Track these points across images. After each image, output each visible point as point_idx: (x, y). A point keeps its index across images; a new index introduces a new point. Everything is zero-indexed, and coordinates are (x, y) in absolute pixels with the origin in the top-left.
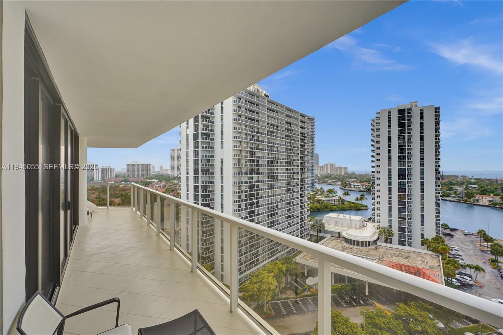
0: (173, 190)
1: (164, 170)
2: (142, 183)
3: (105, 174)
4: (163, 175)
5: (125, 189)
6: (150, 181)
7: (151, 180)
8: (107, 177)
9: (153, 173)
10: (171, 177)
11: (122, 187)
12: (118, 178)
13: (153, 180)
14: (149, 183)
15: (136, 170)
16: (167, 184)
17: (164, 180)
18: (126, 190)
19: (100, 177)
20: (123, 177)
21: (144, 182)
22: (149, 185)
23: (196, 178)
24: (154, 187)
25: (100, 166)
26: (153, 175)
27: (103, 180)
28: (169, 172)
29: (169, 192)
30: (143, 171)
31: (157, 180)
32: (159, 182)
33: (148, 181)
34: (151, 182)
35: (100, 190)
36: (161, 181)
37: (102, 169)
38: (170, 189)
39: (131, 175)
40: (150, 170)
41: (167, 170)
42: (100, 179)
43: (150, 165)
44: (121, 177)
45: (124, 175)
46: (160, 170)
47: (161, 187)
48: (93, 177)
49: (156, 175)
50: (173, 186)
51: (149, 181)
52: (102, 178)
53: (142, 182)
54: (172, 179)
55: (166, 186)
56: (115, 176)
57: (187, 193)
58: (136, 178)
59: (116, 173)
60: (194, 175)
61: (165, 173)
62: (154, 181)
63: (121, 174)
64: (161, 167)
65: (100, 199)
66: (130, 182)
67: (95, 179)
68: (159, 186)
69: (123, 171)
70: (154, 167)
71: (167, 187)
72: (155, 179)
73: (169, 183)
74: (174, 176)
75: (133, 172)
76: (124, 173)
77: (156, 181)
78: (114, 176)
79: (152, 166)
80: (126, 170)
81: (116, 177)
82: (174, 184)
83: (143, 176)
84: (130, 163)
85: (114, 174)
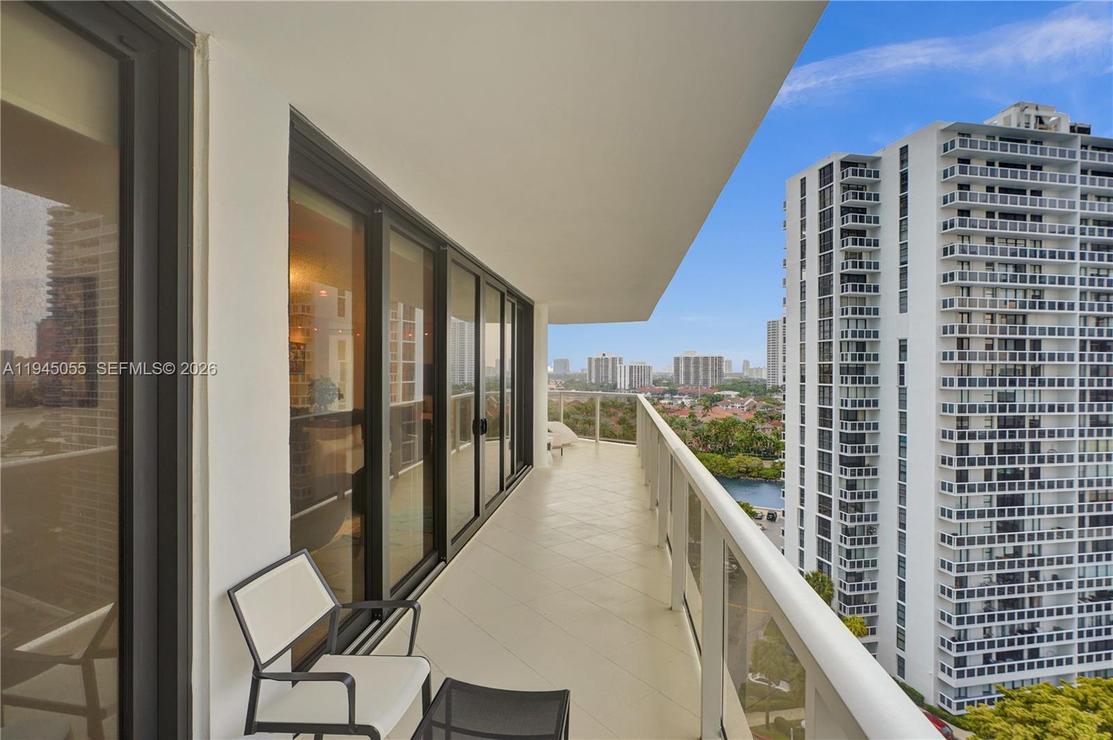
0: (772, 418)
1: (752, 369)
2: (704, 398)
3: (635, 378)
4: (750, 383)
5: (670, 409)
6: (719, 395)
7: (722, 393)
8: (638, 383)
9: (728, 377)
10: (769, 387)
11: (665, 404)
12: (659, 386)
13: (727, 393)
14: (718, 399)
15: (692, 370)
16: (758, 402)
17: (752, 393)
18: (671, 410)
19: (628, 383)
20: (668, 385)
21: (707, 396)
22: (718, 403)
23: (825, 389)
24: (730, 407)
25: (627, 363)
26: (728, 380)
27: (632, 389)
28: (765, 376)
29: (763, 422)
30: (706, 371)
31: (737, 393)
32: (740, 396)
33: (715, 393)
34: (723, 396)
35: (626, 408)
36: (744, 396)
37: (631, 368)
38: (765, 413)
39: (682, 381)
40: (720, 369)
41: (758, 370)
42: (627, 388)
43: (721, 358)
44: (664, 385)
45: (670, 380)
46: (743, 369)
47: (746, 408)
48: (616, 383)
49: (734, 380)
50: (772, 407)
51: (719, 393)
52: (631, 384)
53: (703, 396)
54: (769, 391)
55: (755, 407)
56: (653, 381)
57: (801, 427)
58: (692, 386)
59: (655, 376)
60: (820, 382)
61: (755, 377)
62: (730, 395)
63: (664, 377)
64: (746, 363)
66: (680, 395)
67: (619, 387)
68: (740, 405)
69: (667, 371)
70: (729, 363)
71: (758, 409)
72: (732, 390)
73: (764, 400)
74: (776, 384)
75: (687, 374)
76: (670, 375)
77: (733, 394)
78: (651, 381)
79: (726, 361)
80: (672, 371)
81: (655, 382)
82: (774, 404)
83: (706, 382)
84: (681, 355)
85: (651, 377)
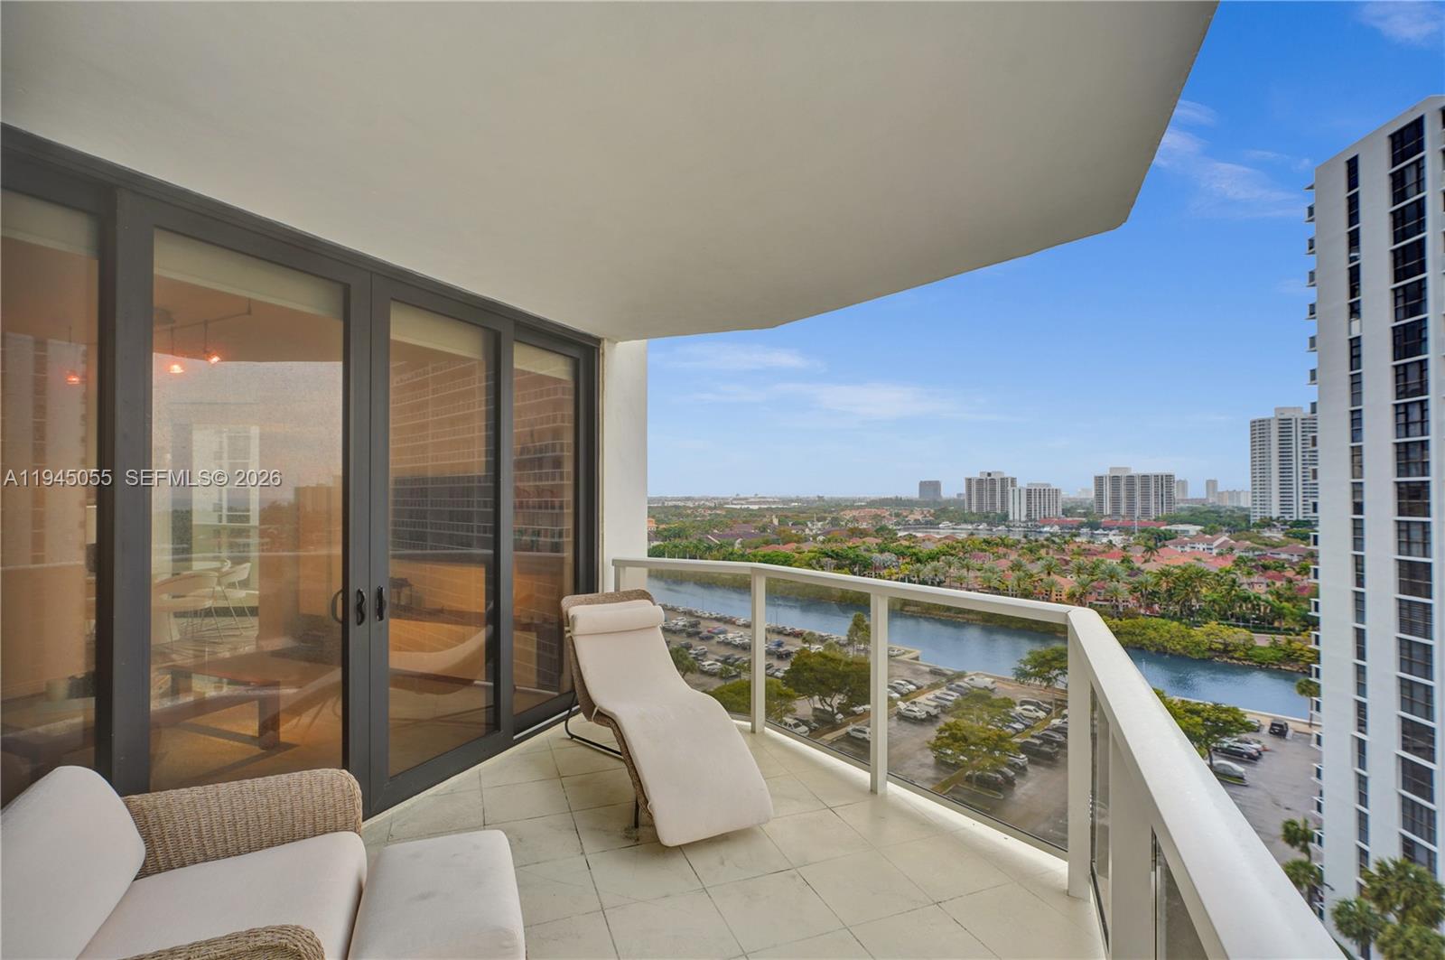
0: (1265, 568)
1: (1222, 493)
2: (1145, 534)
3: (1035, 505)
4: (1220, 513)
5: (1089, 550)
6: (1170, 531)
7: (1173, 527)
8: (1040, 513)
9: (1182, 505)
10: (1256, 518)
11: (1082, 543)
12: (1071, 516)
13: (1181, 527)
14: (1168, 537)
15: (1123, 494)
16: (1237, 541)
17: (1225, 529)
18: (1092, 552)
19: (1024, 513)
20: (1085, 515)
21: (1149, 532)
22: (1167, 543)
23: (1413, 527)
24: (1187, 549)
25: (1022, 484)
26: (1182, 509)
27: (1031, 520)
28: (1246, 502)
29: (1249, 574)
30: (1145, 496)
31: (1199, 528)
32: (1205, 532)
33: (1163, 528)
34: (1176, 532)
35: (1022, 548)
36: (1213, 532)
37: (1029, 492)
38: (1252, 560)
39: (1107, 510)
40: (1169, 493)
41: (1234, 494)
42: (1023, 519)
43: (1169, 478)
44: (1080, 515)
45: (1088, 509)
46: (1208, 492)
47: (1215, 552)
48: (1007, 512)
49: (1192, 509)
50: (1262, 550)
51: (1168, 527)
52: (1029, 515)
53: (1143, 531)
54: (1255, 525)
55: (1232, 549)
56: (1063, 510)
57: (1356, 593)
58: (1123, 517)
59: (1064, 503)
60: (1400, 513)
61: (1228, 503)
62: (1188, 531)
63: (1080, 504)
64: (1211, 485)
65: (1021, 573)
66: (1104, 529)
67: (1011, 518)
68: (1205, 546)
69: (1083, 496)
70: (1183, 484)
71: (1237, 553)
72: (1190, 523)
73: (1246, 539)
74: (1267, 515)
75: (1115, 502)
76: (1088, 502)
77: (1193, 529)
78: (1060, 510)
79: (1178, 482)
80: (1092, 495)
81: (1065, 512)
82: (1266, 545)
83: (1146, 511)
84: (1105, 472)
85: (1060, 504)
